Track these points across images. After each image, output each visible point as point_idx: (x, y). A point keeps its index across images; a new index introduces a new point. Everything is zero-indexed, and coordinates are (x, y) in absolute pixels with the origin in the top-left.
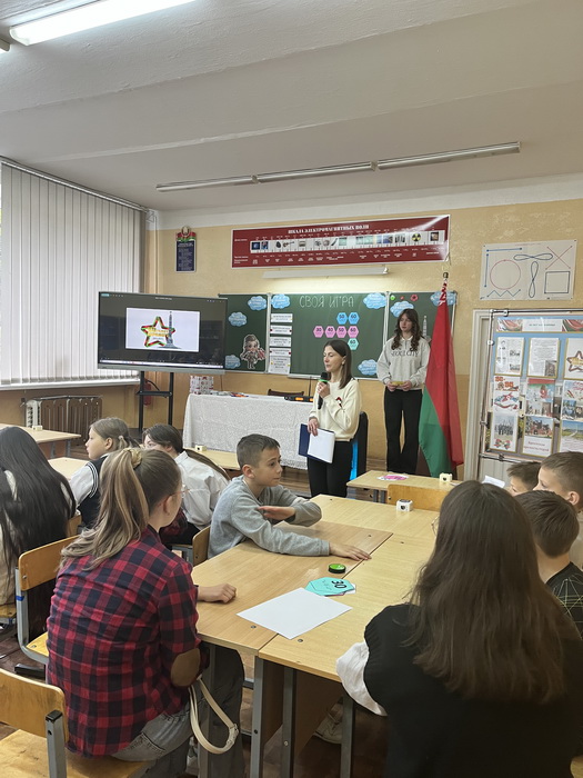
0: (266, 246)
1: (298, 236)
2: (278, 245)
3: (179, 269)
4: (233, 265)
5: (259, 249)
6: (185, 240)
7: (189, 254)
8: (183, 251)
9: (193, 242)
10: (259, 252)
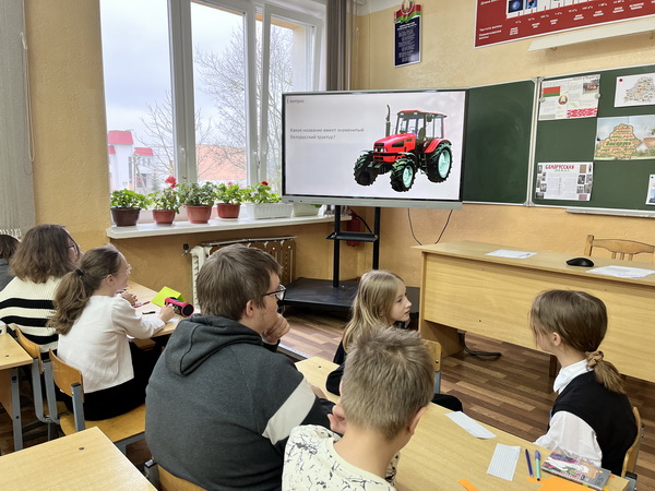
0: (533, 2)
3: (398, 61)
4: (479, 43)
5: (521, 8)
6: (407, 19)
7: (412, 37)
8: (404, 33)
9: (417, 20)
10: (521, 13)
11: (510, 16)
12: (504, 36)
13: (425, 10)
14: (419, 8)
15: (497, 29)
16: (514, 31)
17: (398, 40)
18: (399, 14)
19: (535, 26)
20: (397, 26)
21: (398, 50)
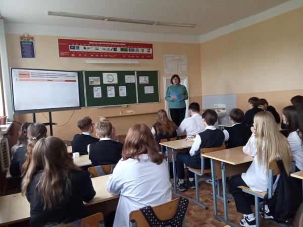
0: (78, 48)
1: (94, 45)
2: (85, 48)
3: (23, 56)
4: (60, 56)
5: (74, 49)
6: (26, 41)
7: (30, 48)
8: (26, 46)
9: (32, 43)
10: (74, 50)
11: (71, 50)
12: (69, 56)
13: (35, 39)
14: (32, 38)
15: (67, 53)
16: (73, 55)
17: (22, 48)
18: (22, 38)
19: (80, 55)
20: (21, 42)
21: (23, 52)
